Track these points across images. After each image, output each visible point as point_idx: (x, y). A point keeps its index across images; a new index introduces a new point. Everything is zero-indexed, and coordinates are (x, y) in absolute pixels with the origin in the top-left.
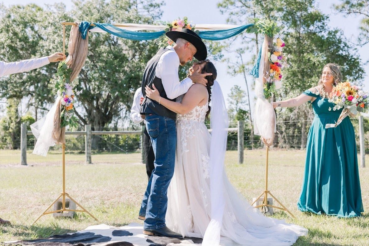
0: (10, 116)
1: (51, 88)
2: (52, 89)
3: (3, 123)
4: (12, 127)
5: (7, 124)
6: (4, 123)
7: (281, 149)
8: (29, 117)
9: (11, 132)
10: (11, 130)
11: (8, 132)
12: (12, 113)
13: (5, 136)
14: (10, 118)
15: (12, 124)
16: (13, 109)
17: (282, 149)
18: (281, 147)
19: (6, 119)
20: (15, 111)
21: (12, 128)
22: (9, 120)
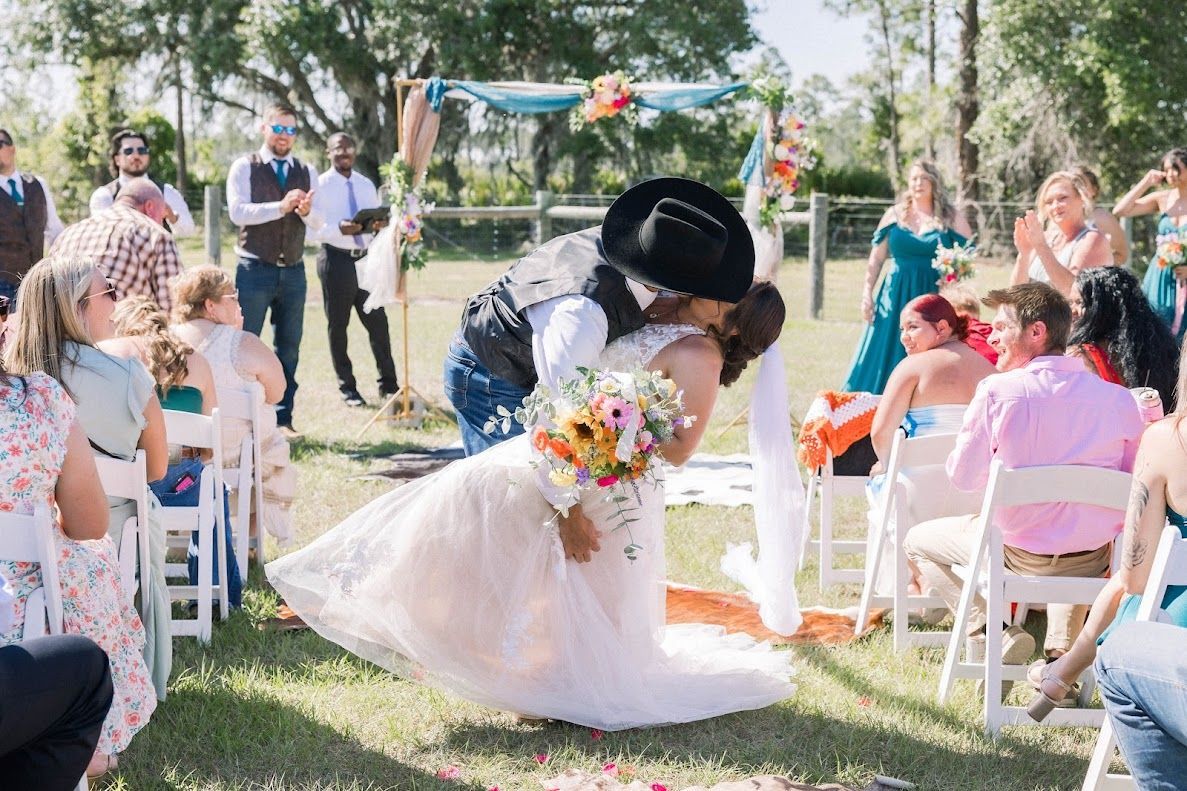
0: (91, 111)
1: (243, 39)
2: (246, 42)
3: (66, 135)
4: (99, 150)
5: (80, 138)
6: (70, 136)
7: (982, 259)
8: (153, 116)
9: (92, 167)
10: (93, 160)
11: (83, 164)
12: (99, 103)
13: (72, 179)
14: (91, 118)
15: (97, 139)
16: (100, 91)
17: (989, 259)
18: (985, 253)
19: (75, 120)
20: (105, 93)
21: (96, 153)
22: (85, 123)
